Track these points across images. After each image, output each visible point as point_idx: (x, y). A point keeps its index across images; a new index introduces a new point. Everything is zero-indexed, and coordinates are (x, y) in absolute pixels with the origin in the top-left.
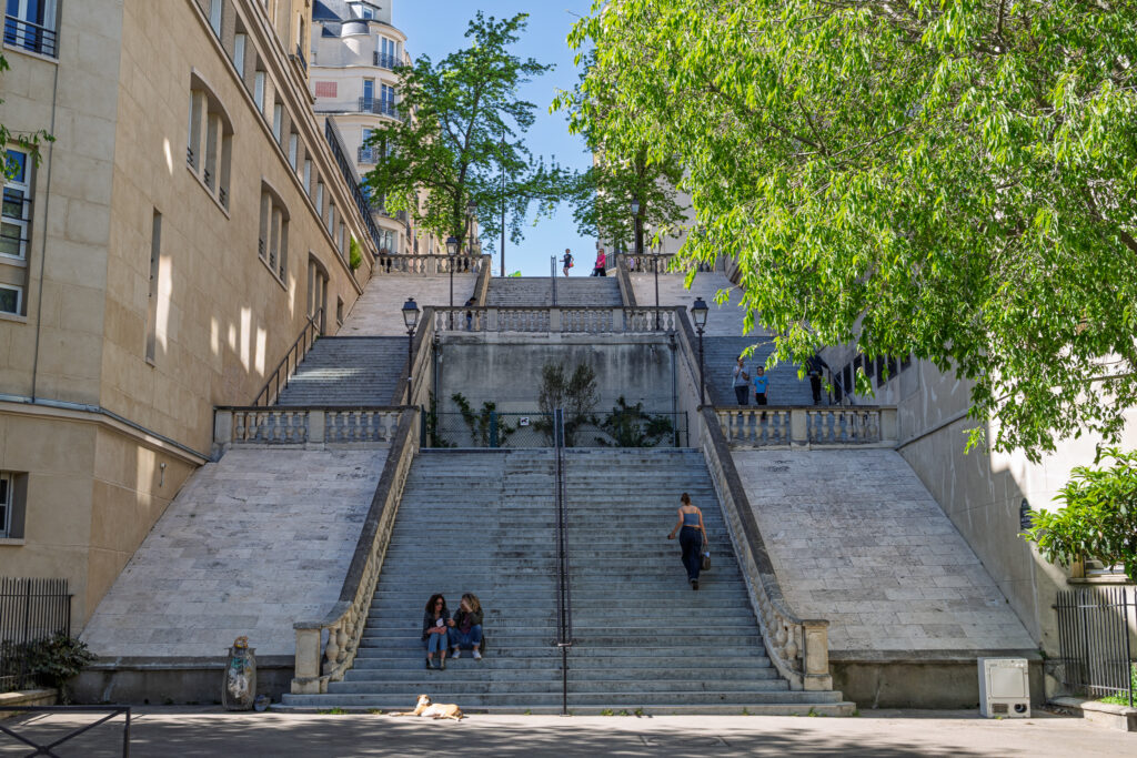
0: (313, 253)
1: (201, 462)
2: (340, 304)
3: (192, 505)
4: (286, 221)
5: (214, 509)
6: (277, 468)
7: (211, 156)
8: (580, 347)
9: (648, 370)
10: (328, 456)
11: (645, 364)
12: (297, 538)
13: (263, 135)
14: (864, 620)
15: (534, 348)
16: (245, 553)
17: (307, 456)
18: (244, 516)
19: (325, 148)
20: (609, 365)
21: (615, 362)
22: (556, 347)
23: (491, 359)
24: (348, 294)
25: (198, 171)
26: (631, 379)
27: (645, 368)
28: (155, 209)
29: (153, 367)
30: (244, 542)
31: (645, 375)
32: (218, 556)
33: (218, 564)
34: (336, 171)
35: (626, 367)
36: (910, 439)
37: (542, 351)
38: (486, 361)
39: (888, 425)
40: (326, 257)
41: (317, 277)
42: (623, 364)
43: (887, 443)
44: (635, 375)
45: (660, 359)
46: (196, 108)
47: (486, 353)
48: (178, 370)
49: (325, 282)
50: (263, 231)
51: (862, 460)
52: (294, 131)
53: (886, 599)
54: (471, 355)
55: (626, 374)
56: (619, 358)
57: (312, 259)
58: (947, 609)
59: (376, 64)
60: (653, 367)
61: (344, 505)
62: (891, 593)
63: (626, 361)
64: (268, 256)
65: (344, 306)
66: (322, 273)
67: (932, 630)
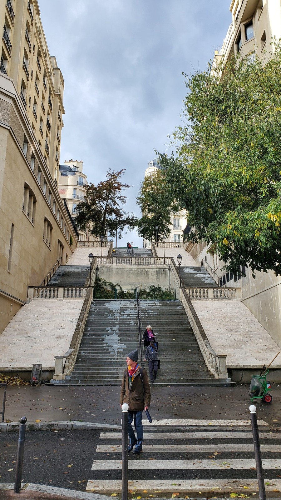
0: (59, 239)
1: (23, 304)
2: (67, 256)
3: (21, 318)
4: (51, 229)
5: (27, 319)
6: (48, 306)
7: (29, 208)
8: (141, 269)
9: (162, 276)
10: (64, 302)
11: (161, 274)
12: (54, 328)
13: (45, 203)
14: (236, 356)
15: (127, 269)
16: (38, 333)
17: (58, 302)
18: (37, 321)
19: (64, 208)
20: (150, 275)
21: (152, 274)
22: (134, 269)
23: (114, 273)
24: (69, 253)
25: (26, 213)
26: (157, 279)
27: (161, 276)
28: (12, 224)
29: (10, 273)
30: (37, 329)
31: (161, 278)
32: (29, 334)
33: (29, 337)
34: (67, 215)
35: (155, 275)
36: (246, 298)
37: (130, 270)
38: (112, 273)
39: (239, 294)
40: (63, 241)
41: (60, 247)
42: (154, 274)
43: (238, 299)
44: (158, 278)
45: (165, 273)
46: (25, 193)
47: (113, 271)
48: (17, 275)
49: (63, 249)
50: (44, 232)
51: (231, 304)
52: (55, 202)
53: (242, 348)
54: (108, 271)
55: (155, 278)
56: (153, 273)
57: (59, 242)
58: (262, 352)
59: (78, 184)
60: (163, 275)
61: (70, 318)
62: (244, 347)
63: (155, 273)
64: (46, 240)
65: (68, 256)
66: (62, 246)
67: (258, 358)
